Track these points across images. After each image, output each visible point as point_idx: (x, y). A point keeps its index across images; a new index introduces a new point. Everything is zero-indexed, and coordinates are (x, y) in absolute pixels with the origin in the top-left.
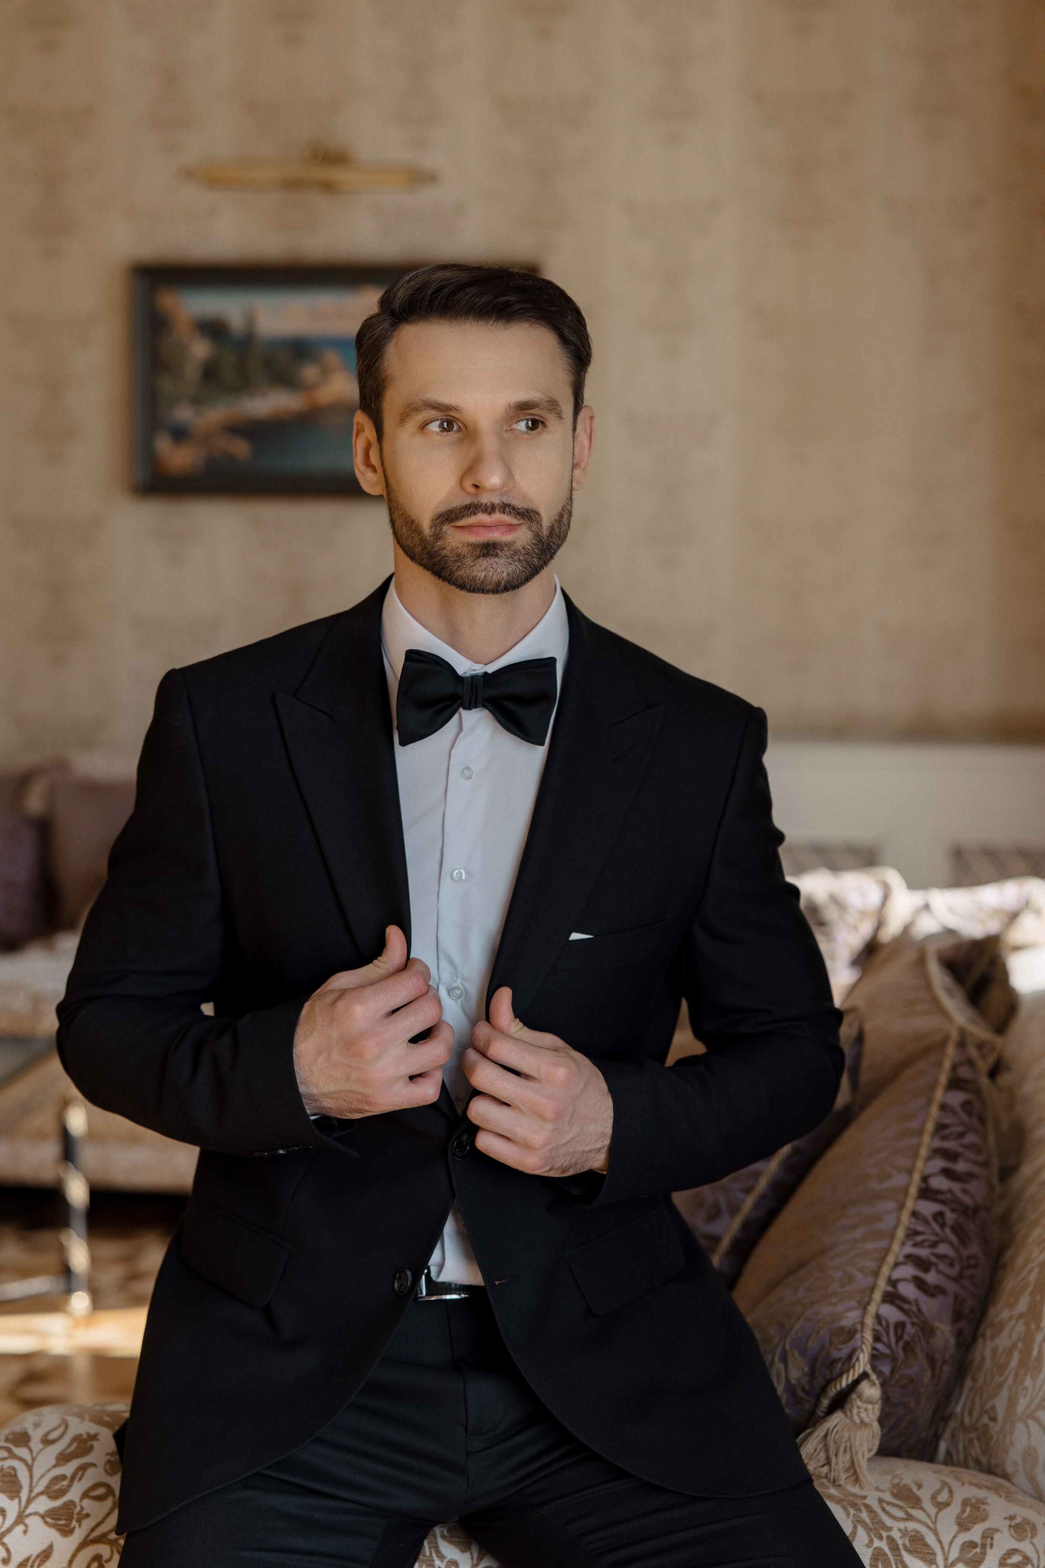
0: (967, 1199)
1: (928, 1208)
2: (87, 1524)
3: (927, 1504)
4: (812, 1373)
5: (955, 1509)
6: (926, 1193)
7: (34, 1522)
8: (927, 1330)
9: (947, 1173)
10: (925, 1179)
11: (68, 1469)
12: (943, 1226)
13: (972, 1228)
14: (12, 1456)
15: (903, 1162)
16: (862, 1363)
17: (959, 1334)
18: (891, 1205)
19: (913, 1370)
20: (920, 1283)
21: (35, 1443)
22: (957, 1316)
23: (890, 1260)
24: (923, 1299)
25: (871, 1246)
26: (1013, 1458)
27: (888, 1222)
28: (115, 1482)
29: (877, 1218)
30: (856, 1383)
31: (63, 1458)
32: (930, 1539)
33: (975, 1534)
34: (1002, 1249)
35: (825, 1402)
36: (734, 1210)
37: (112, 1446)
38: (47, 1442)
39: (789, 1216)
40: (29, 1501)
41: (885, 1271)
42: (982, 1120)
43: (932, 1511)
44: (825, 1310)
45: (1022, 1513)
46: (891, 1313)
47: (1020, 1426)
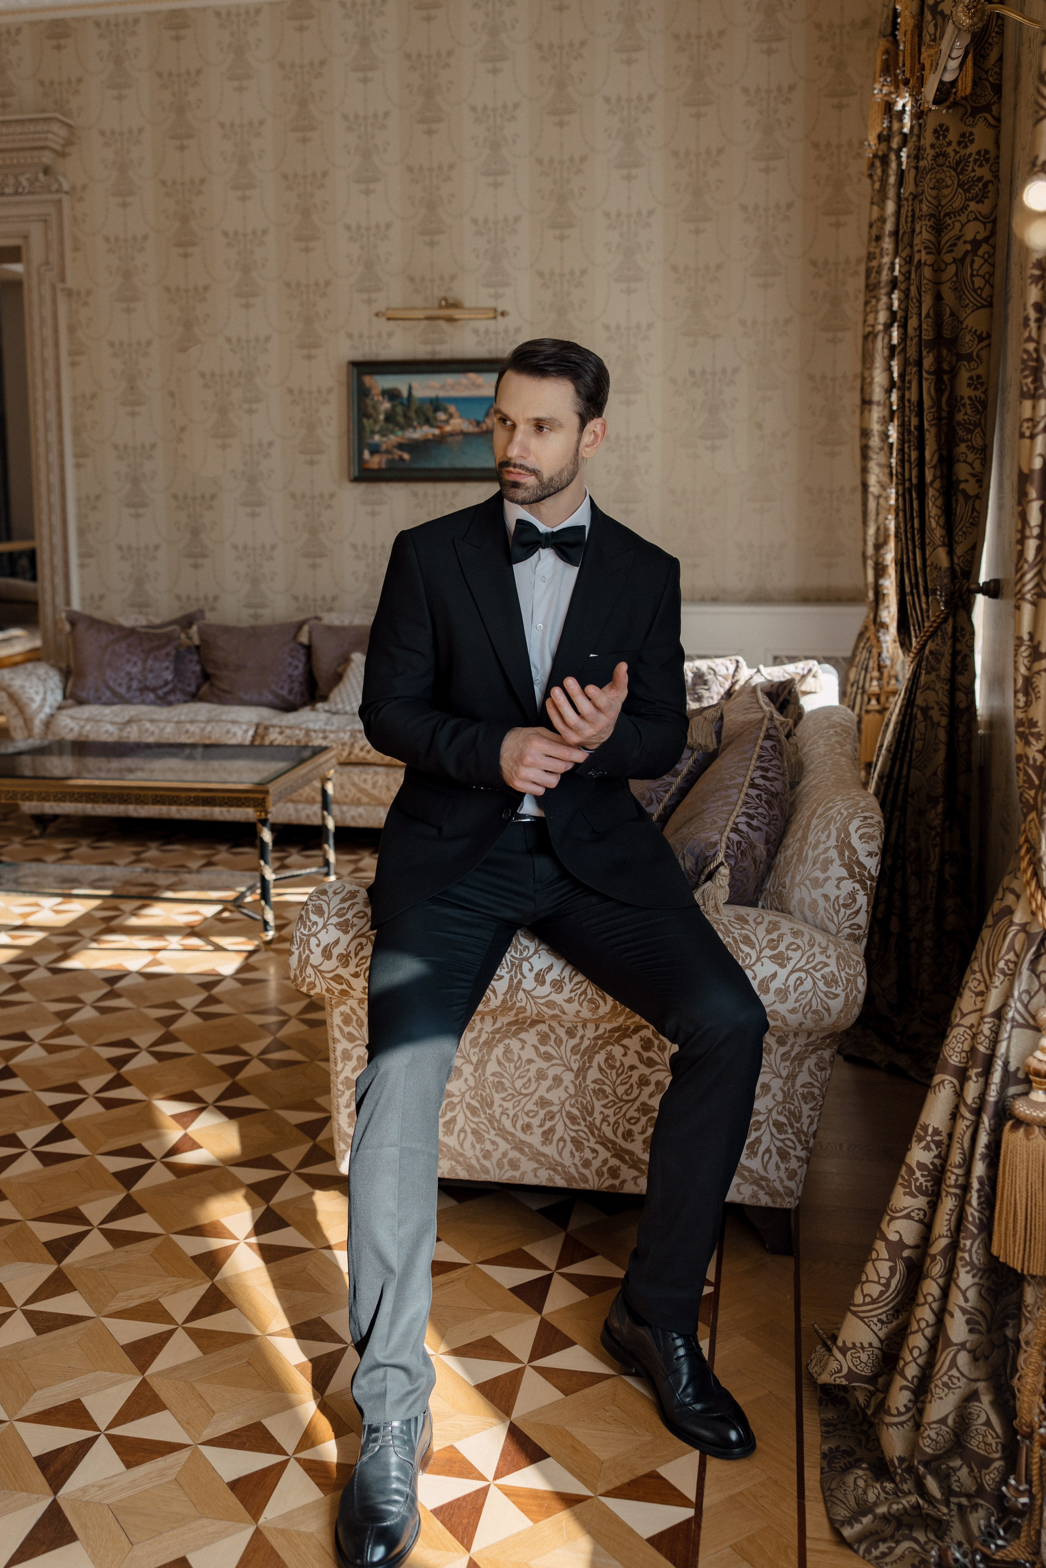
0: (772, 789)
1: (754, 792)
2: (355, 929)
3: (751, 922)
4: (697, 864)
5: (765, 925)
6: (753, 785)
7: (330, 928)
8: (752, 846)
9: (763, 777)
10: (752, 779)
11: (346, 905)
12: (761, 800)
13: (775, 802)
14: (320, 899)
15: (743, 772)
16: (721, 857)
17: (768, 850)
18: (736, 791)
19: (745, 864)
20: (749, 825)
21: (330, 894)
22: (767, 842)
23: (735, 814)
24: (751, 832)
25: (725, 808)
26: (793, 904)
27: (735, 797)
28: (369, 911)
29: (730, 797)
30: (718, 867)
31: (343, 900)
32: (753, 938)
33: (774, 936)
34: (791, 816)
35: (703, 877)
36: (659, 801)
37: (365, 894)
38: (335, 893)
39: (686, 800)
40: (328, 918)
41: (732, 818)
42: (781, 754)
43: (754, 926)
44: (703, 835)
45: (797, 927)
46: (735, 837)
47: (797, 888)
